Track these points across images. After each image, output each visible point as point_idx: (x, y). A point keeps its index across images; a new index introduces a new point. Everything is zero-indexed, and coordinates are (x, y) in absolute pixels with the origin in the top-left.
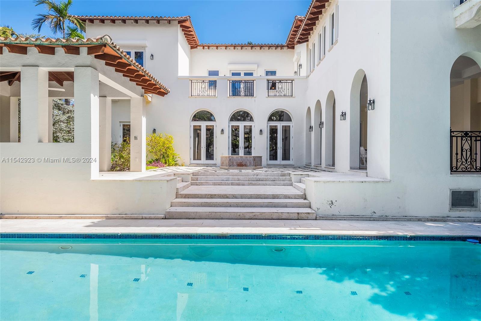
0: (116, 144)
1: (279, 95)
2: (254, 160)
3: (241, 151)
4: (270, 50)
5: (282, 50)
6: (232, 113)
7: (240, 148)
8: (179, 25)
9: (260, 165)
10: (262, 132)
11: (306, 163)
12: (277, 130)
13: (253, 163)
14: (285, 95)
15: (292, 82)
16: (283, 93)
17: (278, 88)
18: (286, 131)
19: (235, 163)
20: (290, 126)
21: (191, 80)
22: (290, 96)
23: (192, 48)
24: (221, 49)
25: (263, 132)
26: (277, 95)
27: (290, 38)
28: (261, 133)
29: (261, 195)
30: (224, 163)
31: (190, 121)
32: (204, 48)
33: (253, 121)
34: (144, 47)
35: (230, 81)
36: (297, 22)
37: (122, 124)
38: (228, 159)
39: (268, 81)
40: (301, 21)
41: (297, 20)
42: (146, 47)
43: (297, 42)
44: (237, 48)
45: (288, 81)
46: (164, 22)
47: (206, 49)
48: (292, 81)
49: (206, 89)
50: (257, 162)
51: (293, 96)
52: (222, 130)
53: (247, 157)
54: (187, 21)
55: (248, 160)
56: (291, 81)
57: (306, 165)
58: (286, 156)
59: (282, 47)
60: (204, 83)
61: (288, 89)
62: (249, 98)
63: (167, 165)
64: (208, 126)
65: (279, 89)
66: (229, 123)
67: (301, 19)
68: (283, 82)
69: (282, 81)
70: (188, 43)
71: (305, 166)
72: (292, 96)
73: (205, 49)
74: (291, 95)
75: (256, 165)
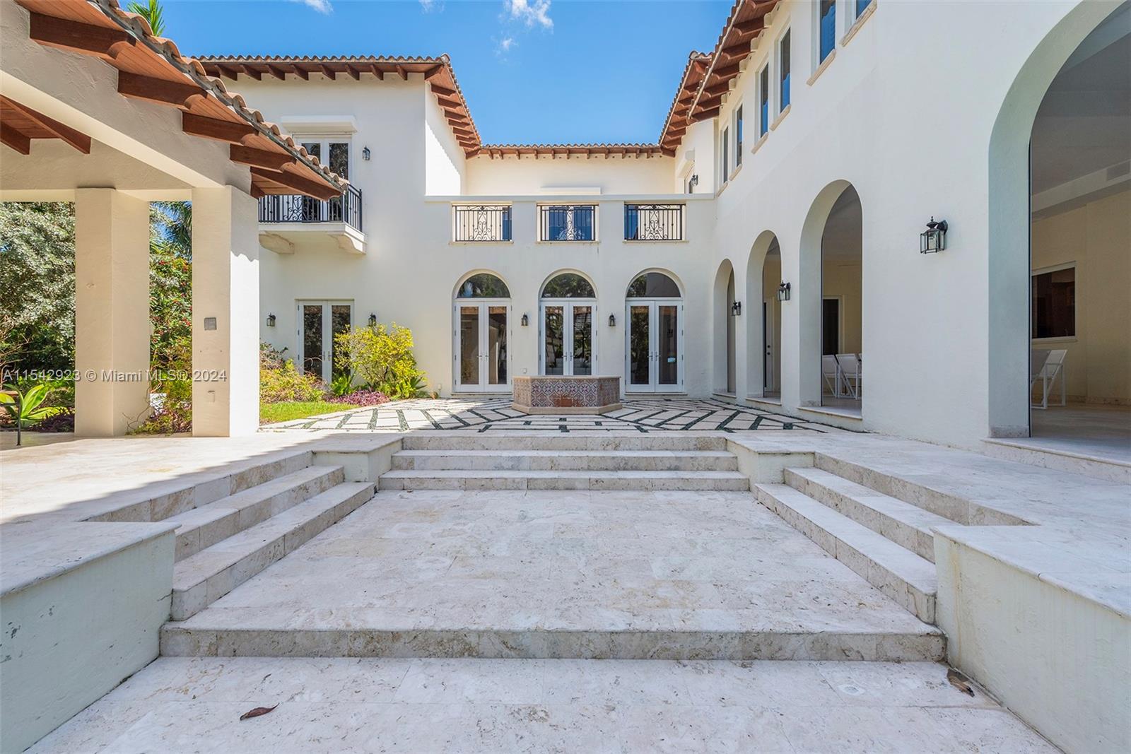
0: (286, 349)
1: (651, 238)
2: (601, 389)
3: (568, 365)
4: (627, 158)
5: (651, 158)
6: (547, 278)
7: (564, 358)
8: (428, 83)
9: (615, 400)
10: (613, 320)
11: (715, 390)
12: (647, 315)
13: (599, 396)
14: (666, 238)
15: (681, 210)
16: (661, 233)
17: (650, 222)
18: (669, 318)
19: (548, 397)
20: (676, 307)
21: (456, 206)
22: (677, 239)
23: (469, 155)
24: (527, 157)
25: (616, 320)
26: (648, 238)
27: (670, 124)
28: (612, 324)
29: (670, 635)
30: (522, 396)
31: (453, 296)
32: (492, 156)
33: (595, 297)
34: (349, 133)
35: (541, 206)
36: (693, 68)
37: (302, 305)
38: (531, 387)
39: (628, 205)
40: (704, 64)
41: (694, 61)
42: (354, 132)
43: (693, 116)
44: (560, 155)
45: (672, 207)
46: (394, 77)
47: (497, 158)
48: (681, 205)
49: (489, 227)
50: (607, 394)
51: (683, 239)
52: (525, 317)
53: (580, 381)
54: (442, 68)
55: (585, 389)
56: (679, 207)
57: (714, 394)
58: (668, 375)
59: (650, 151)
60: (485, 212)
61: (672, 225)
62: (584, 243)
63: (398, 395)
64: (493, 307)
65: (653, 224)
66: (540, 301)
67: (703, 58)
68: (660, 208)
69: (657, 207)
70: (458, 141)
71: (712, 396)
72: (681, 239)
73: (494, 158)
74: (679, 238)
75: (606, 402)
